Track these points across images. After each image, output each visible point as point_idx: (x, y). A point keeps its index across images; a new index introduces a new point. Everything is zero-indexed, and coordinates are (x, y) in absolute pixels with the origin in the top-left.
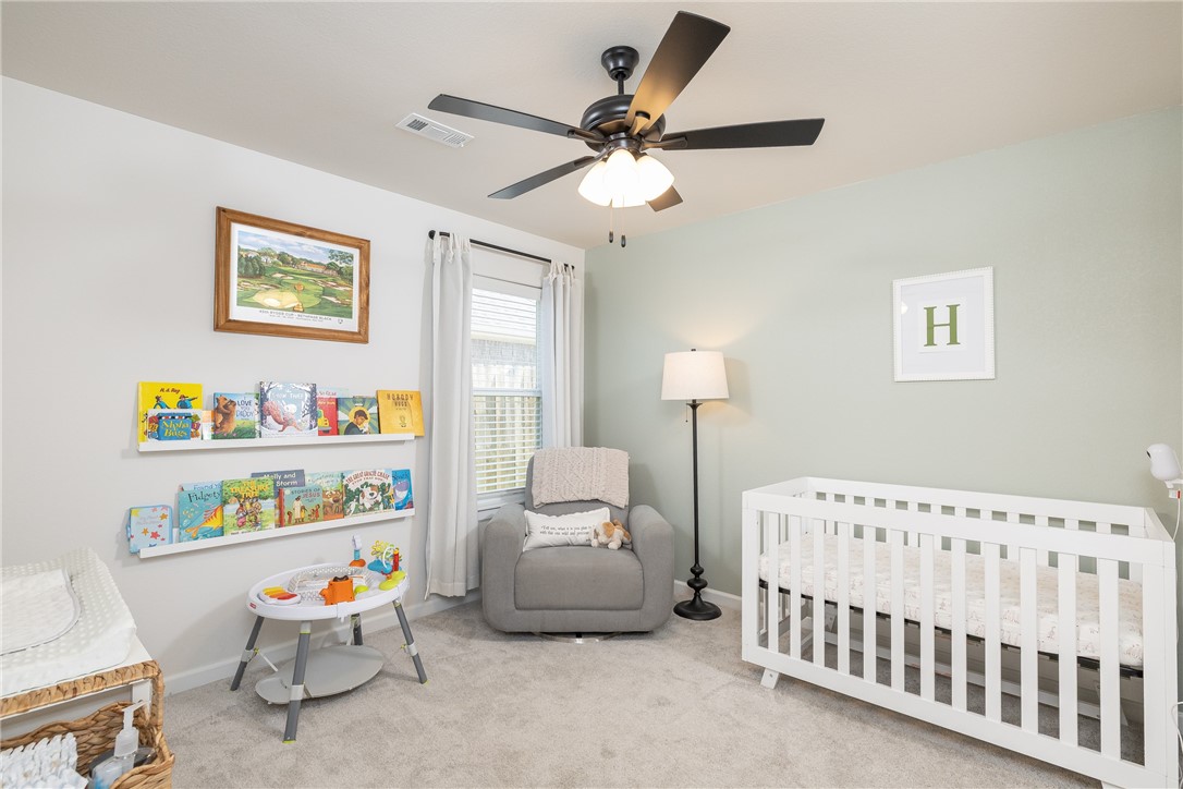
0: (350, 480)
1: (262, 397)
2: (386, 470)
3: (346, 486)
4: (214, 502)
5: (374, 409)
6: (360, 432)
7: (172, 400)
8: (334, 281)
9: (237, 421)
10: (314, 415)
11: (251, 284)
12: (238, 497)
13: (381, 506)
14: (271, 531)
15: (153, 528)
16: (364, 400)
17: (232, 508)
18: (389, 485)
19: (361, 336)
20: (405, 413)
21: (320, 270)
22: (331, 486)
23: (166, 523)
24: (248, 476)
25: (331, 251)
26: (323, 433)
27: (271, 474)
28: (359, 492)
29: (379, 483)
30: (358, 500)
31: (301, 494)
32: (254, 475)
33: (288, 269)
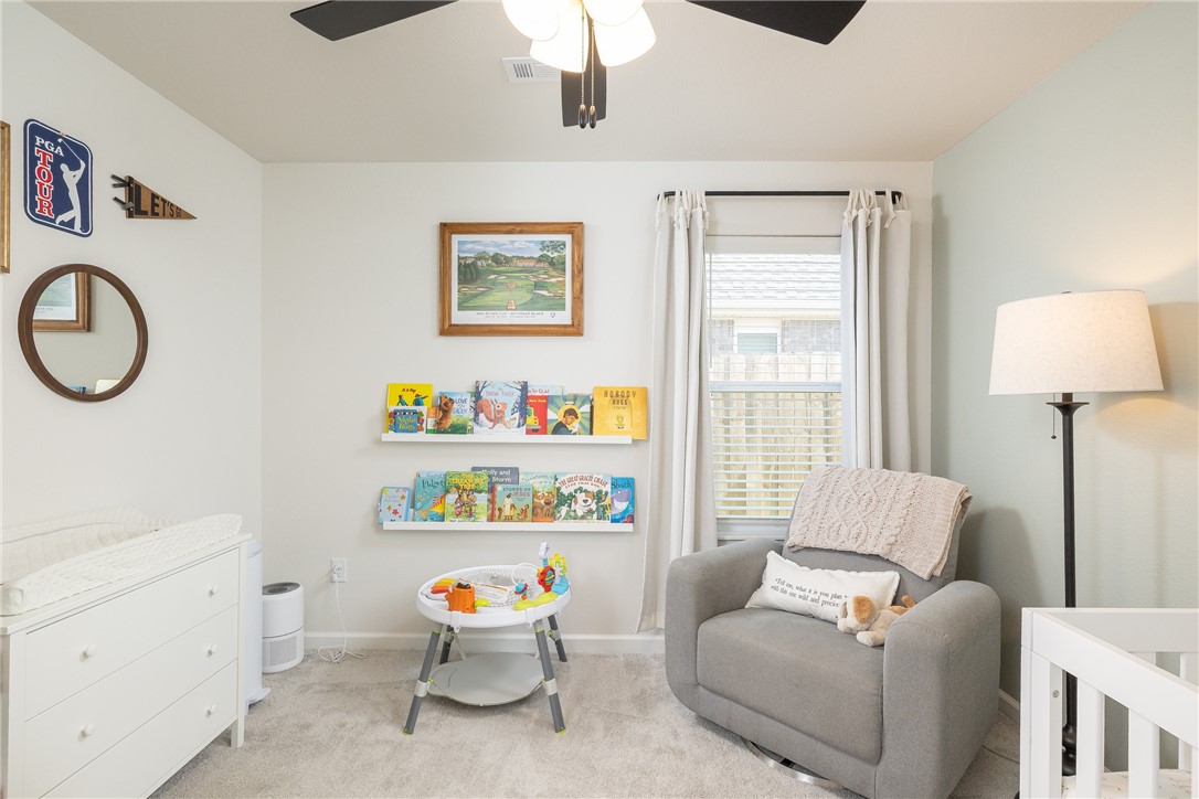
0: (563, 483)
1: (477, 395)
2: (604, 475)
3: (558, 489)
4: (439, 490)
5: (586, 408)
6: (569, 432)
7: (409, 398)
8: (546, 273)
9: (453, 418)
10: (524, 415)
11: (469, 290)
12: (458, 488)
13: (595, 516)
14: (482, 524)
15: (395, 507)
16: (575, 398)
17: (452, 497)
18: (606, 493)
19: (575, 329)
20: (624, 412)
21: (532, 264)
22: (543, 487)
23: (404, 503)
24: (468, 469)
25: (543, 242)
26: (535, 431)
27: (489, 469)
28: (572, 497)
29: (595, 490)
30: (570, 506)
31: (512, 492)
32: (474, 469)
33: (501, 269)
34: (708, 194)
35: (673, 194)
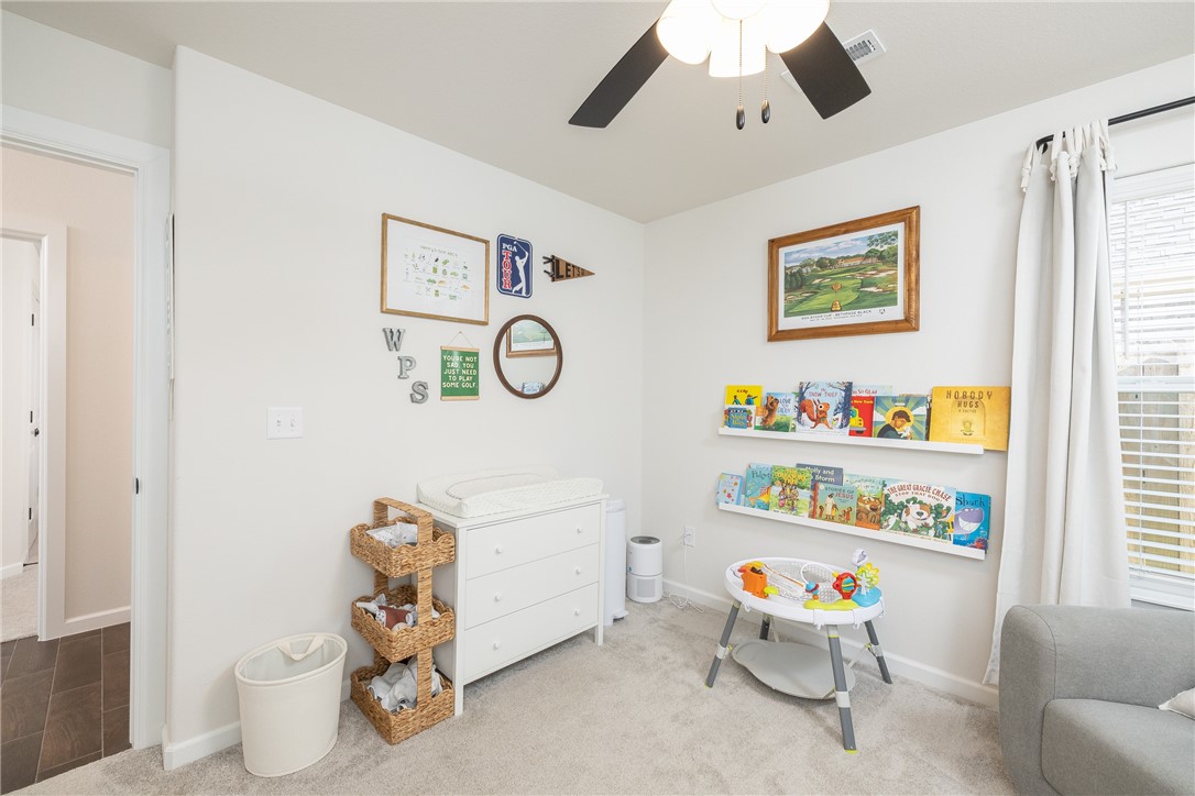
0: (893, 490)
1: (801, 395)
2: (946, 488)
3: (887, 496)
4: (766, 481)
5: (922, 410)
6: (899, 436)
7: (742, 398)
8: (874, 269)
9: (778, 417)
10: (847, 417)
11: (796, 296)
12: (782, 481)
13: (932, 532)
14: (803, 518)
15: (729, 491)
16: (907, 399)
17: (776, 489)
18: (949, 509)
19: (909, 323)
20: (975, 417)
21: (858, 262)
22: (870, 492)
23: (737, 488)
24: (794, 465)
25: (870, 238)
26: (859, 433)
27: (812, 467)
28: (903, 507)
29: (934, 503)
30: (900, 516)
31: (835, 493)
32: (799, 465)
33: (825, 272)
34: (1112, 122)
35: (1050, 138)
